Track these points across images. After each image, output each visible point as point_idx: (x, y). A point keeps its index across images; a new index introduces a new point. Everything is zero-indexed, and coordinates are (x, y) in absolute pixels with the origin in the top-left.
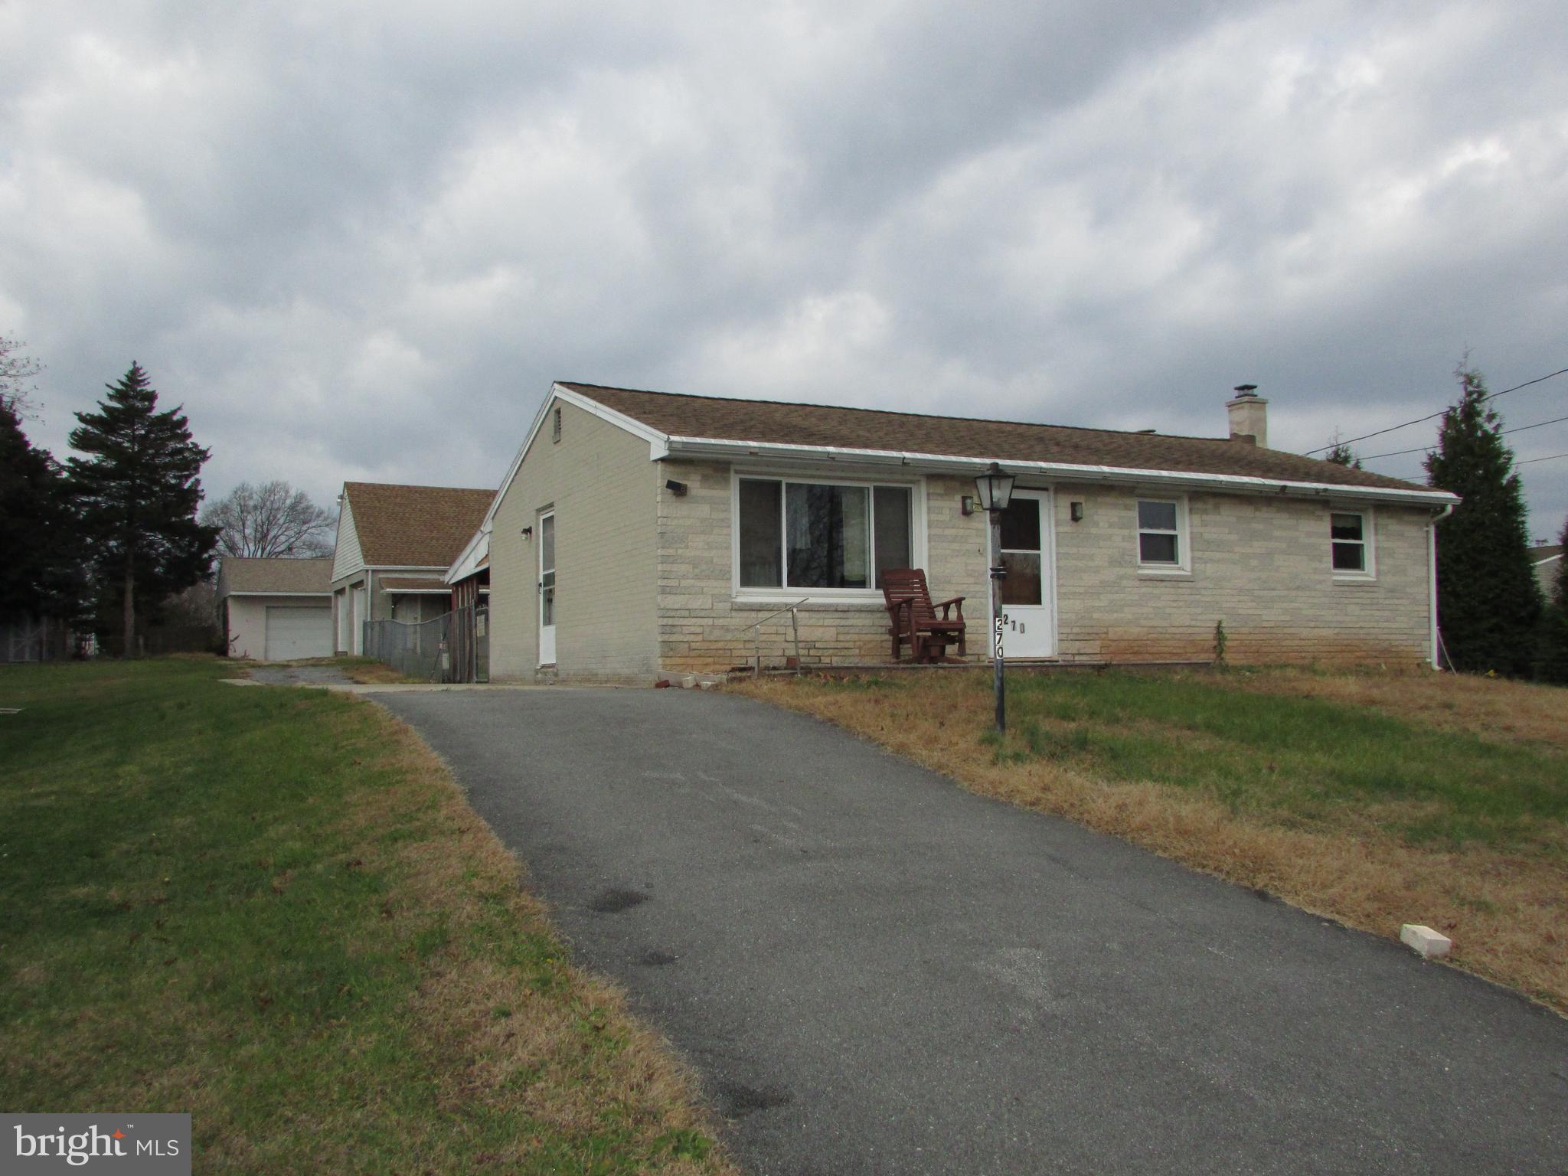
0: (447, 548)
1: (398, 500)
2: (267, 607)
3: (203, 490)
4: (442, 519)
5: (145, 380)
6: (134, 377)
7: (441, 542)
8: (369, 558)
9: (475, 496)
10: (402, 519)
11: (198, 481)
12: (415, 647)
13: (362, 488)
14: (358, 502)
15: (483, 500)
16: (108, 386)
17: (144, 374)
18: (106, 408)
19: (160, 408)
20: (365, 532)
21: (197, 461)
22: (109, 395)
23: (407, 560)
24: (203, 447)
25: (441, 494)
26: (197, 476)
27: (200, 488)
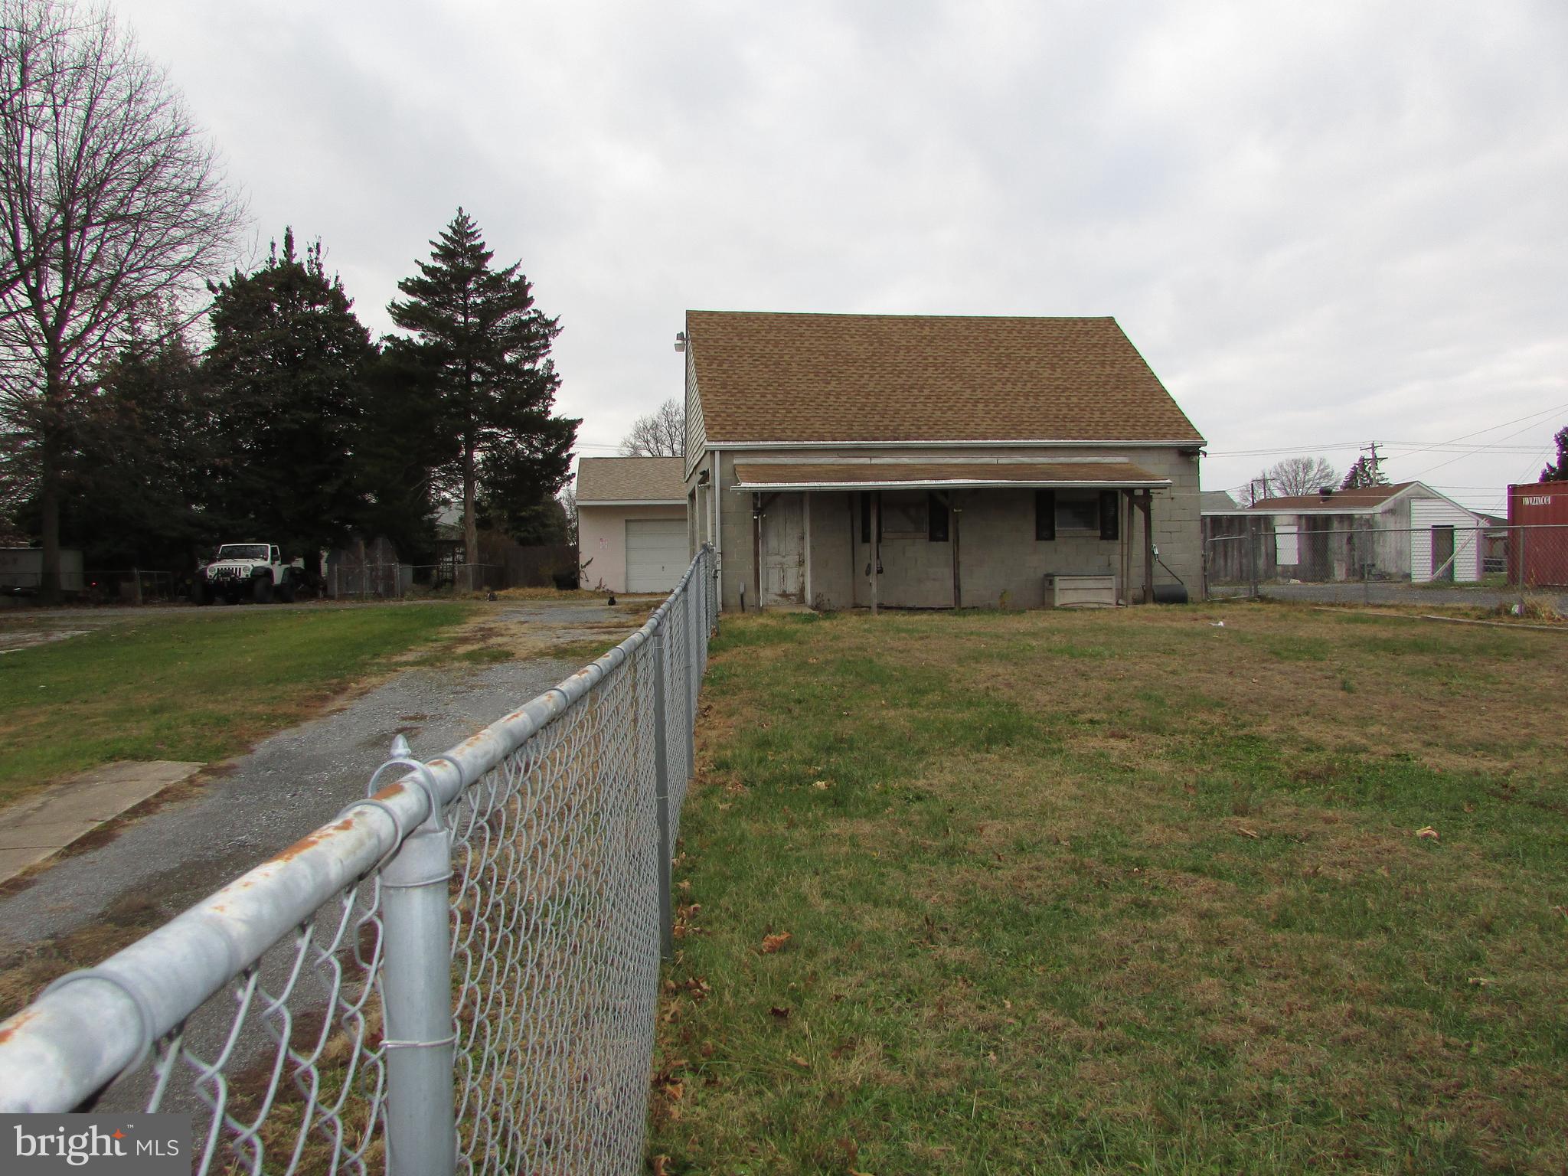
0: (855, 409)
1: (770, 336)
2: (627, 521)
3: (558, 375)
4: (846, 362)
5: (475, 232)
6: (462, 230)
7: (844, 399)
8: (717, 429)
9: (901, 326)
10: (777, 364)
11: (550, 363)
12: (802, 589)
13: (715, 318)
14: (706, 340)
15: (914, 332)
16: (431, 242)
17: (474, 224)
18: (427, 270)
19: (494, 266)
20: (714, 386)
21: (545, 337)
22: (433, 254)
23: (783, 431)
24: (550, 317)
25: (843, 324)
26: (548, 356)
27: (554, 373)
